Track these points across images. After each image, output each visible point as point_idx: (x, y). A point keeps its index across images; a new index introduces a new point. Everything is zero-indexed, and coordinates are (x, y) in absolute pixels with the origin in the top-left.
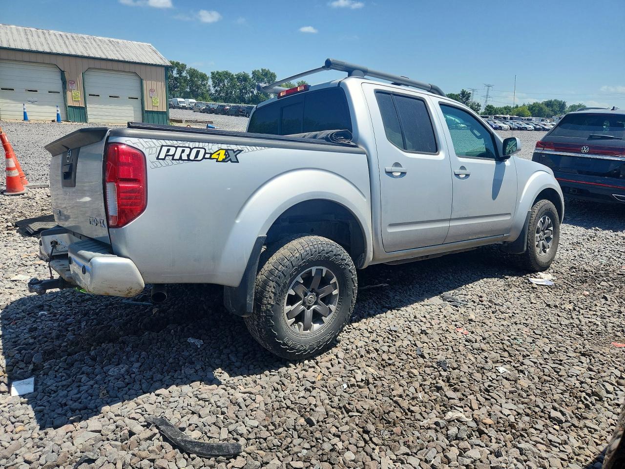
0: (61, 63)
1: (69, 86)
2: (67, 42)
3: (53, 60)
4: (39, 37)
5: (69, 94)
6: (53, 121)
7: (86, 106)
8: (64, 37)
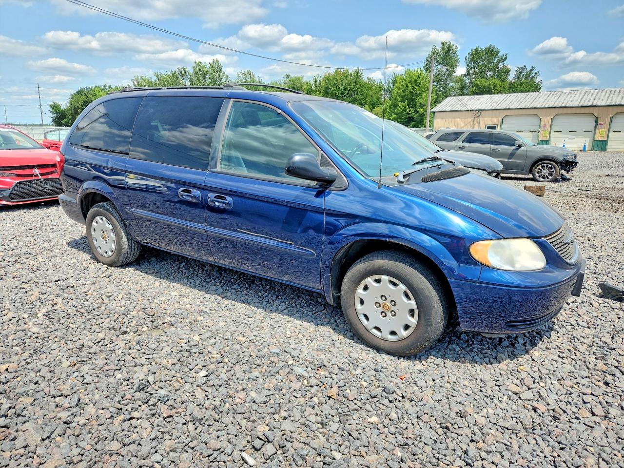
0: (596, 112)
1: (599, 126)
2: (611, 96)
3: (592, 110)
4: (592, 95)
5: (597, 131)
6: (581, 151)
7: (608, 140)
8: (613, 92)
